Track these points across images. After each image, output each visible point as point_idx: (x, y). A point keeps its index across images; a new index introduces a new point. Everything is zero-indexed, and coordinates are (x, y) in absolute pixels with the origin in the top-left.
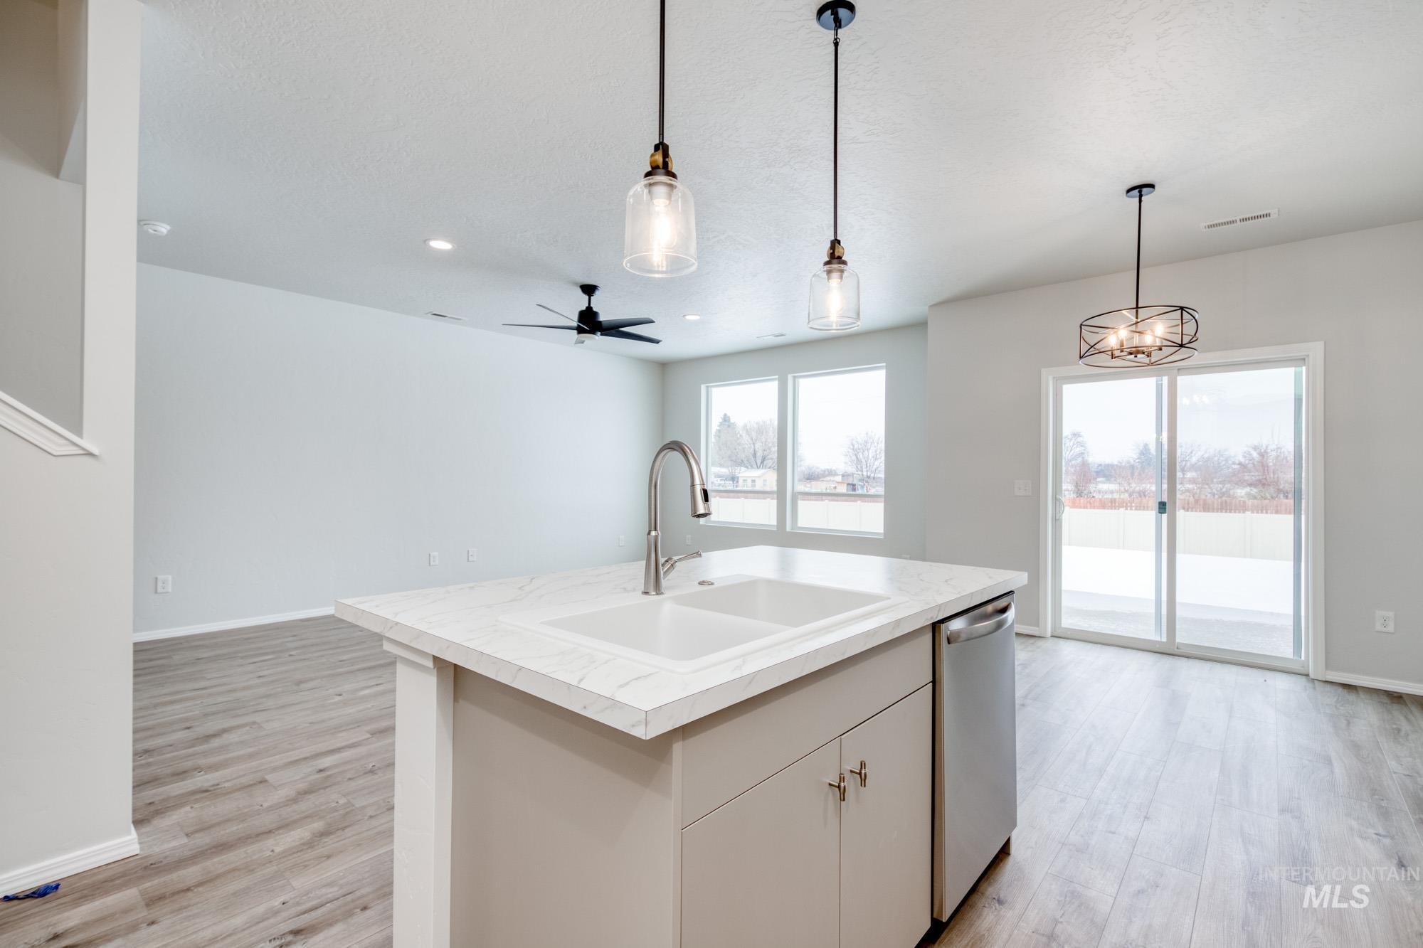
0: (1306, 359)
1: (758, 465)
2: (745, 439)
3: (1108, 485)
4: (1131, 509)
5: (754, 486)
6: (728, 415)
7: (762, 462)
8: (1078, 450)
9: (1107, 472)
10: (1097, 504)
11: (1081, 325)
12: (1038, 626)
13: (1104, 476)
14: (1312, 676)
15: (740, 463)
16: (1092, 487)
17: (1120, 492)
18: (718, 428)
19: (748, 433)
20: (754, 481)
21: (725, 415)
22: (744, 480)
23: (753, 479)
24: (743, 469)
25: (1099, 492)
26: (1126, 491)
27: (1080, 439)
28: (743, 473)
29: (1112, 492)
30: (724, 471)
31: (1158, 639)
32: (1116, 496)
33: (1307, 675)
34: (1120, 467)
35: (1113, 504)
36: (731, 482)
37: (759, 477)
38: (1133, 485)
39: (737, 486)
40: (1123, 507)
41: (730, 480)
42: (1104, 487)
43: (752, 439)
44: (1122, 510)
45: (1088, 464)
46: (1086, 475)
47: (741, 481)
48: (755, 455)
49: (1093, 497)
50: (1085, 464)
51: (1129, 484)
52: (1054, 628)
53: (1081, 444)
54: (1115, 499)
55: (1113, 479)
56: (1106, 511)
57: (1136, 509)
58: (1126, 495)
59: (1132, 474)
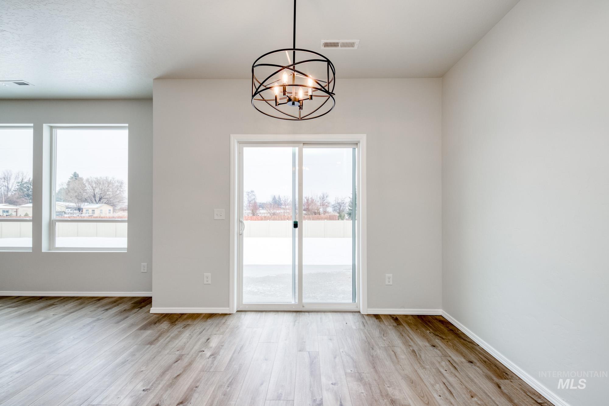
0: (358, 144)
1: (97, 202)
2: (88, 187)
3: (263, 211)
4: (271, 220)
5: (94, 213)
6: (77, 173)
7: (100, 200)
8: (253, 197)
9: (263, 206)
10: (260, 219)
11: (253, 67)
12: (229, 307)
13: (262, 207)
14: (362, 313)
15: (86, 200)
16: (258, 212)
17: (267, 213)
18: (69, 180)
19: (90, 184)
20: (93, 211)
21: (75, 173)
22: (87, 210)
23: (93, 209)
24: (86, 204)
25: (260, 213)
26: (269, 213)
27: (254, 193)
28: (85, 206)
29: (264, 213)
30: (72, 205)
31: (293, 302)
32: (266, 215)
33: (359, 312)
34: (267, 204)
35: (266, 218)
36: (78, 211)
37: (97, 208)
38: (271, 211)
39: (81, 214)
40: (268, 219)
41: (77, 210)
42: (262, 212)
43: (92, 187)
44: (268, 220)
45: (257, 203)
46: (255, 208)
47: (84, 211)
48: (94, 196)
49: (258, 216)
50: (255, 203)
51: (270, 210)
52: (238, 305)
53: (254, 195)
54: (266, 216)
55: (264, 208)
56: (263, 221)
57: (273, 220)
58: (269, 214)
59: (271, 207)
